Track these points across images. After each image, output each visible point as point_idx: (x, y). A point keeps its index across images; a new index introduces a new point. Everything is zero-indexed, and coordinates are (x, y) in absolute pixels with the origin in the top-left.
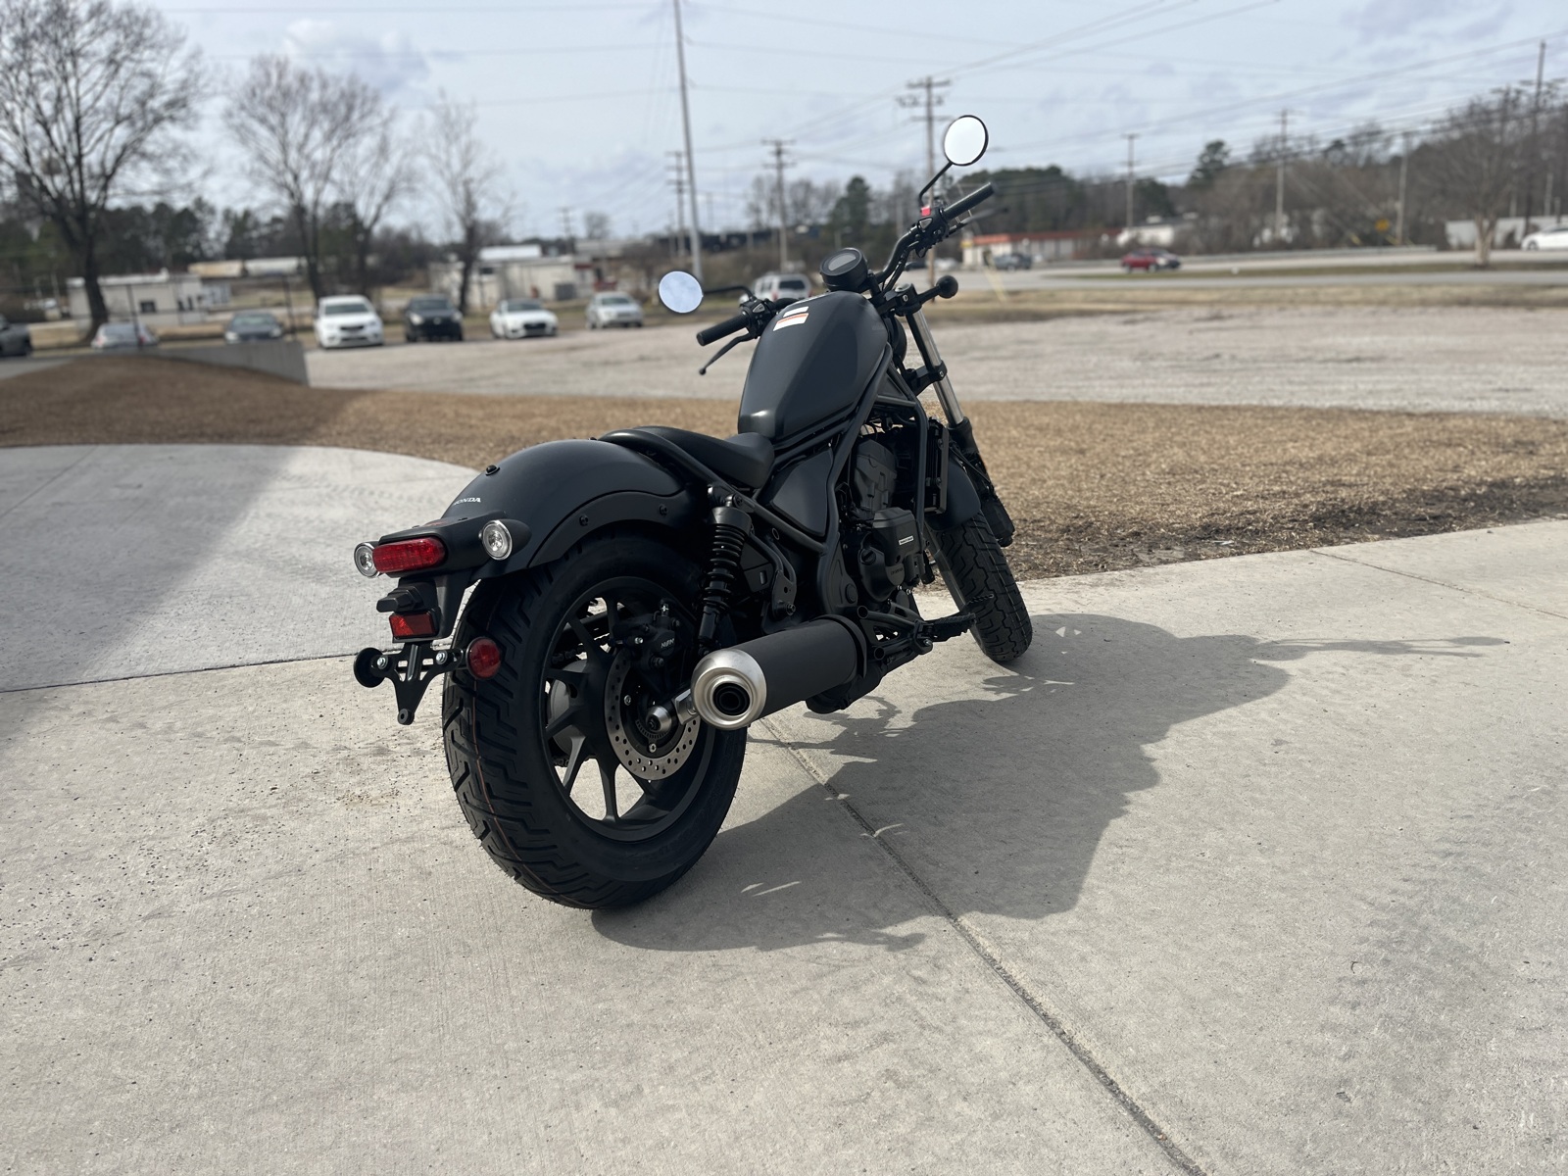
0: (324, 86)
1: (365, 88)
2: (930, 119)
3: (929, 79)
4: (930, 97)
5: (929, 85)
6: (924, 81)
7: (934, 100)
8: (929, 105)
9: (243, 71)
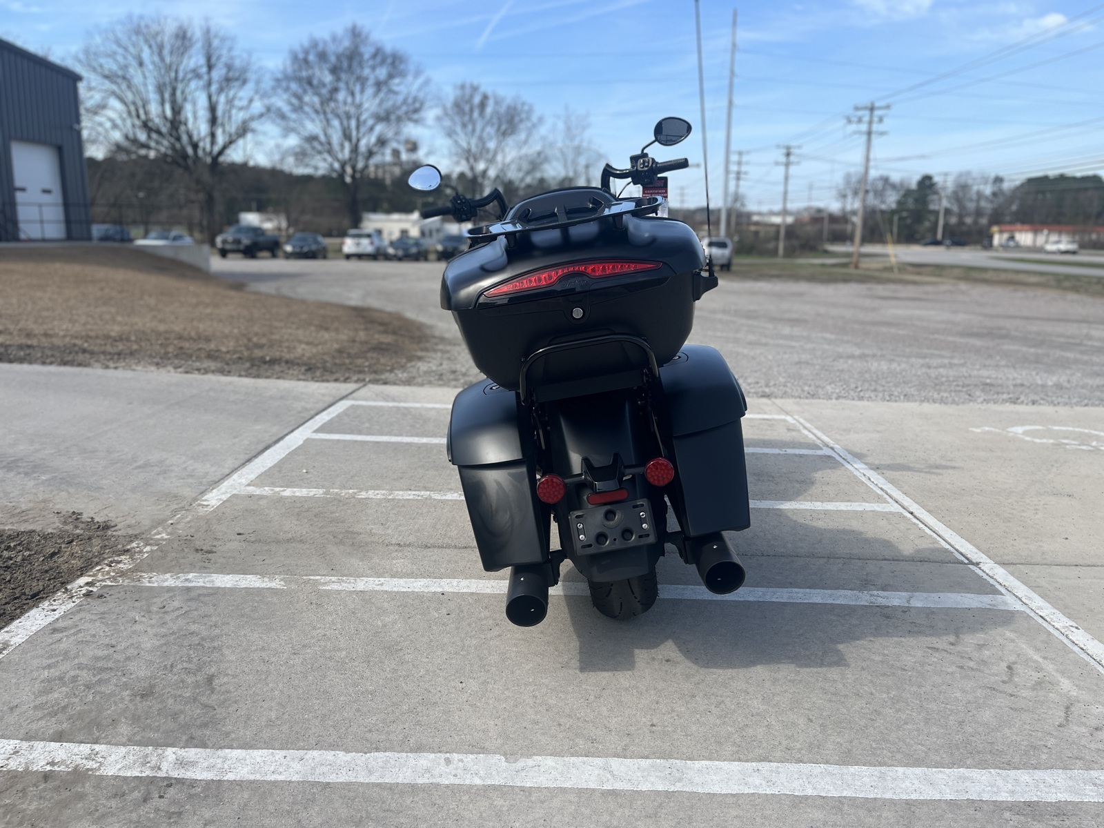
0: (497, 103)
1: (523, 104)
2: (869, 133)
3: (872, 104)
4: (871, 116)
5: (872, 109)
6: (869, 105)
7: (876, 119)
8: (870, 123)
9: (450, 94)
